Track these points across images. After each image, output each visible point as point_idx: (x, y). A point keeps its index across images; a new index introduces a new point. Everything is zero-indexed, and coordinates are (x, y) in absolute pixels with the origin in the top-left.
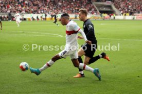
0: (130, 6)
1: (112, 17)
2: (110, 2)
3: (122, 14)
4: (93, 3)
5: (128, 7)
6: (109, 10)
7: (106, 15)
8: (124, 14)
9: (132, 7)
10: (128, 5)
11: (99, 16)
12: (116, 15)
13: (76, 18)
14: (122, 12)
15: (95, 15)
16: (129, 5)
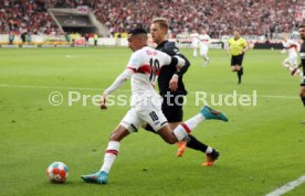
0: (129, 18)
1: (91, 41)
2: (86, 7)
3: (113, 33)
4: (49, 10)
5: (125, 18)
6: (84, 25)
7: (77, 37)
8: (117, 34)
9: (134, 19)
10: (124, 14)
11: (63, 38)
12: (99, 36)
13: (11, 42)
14: (112, 30)
15: (52, 36)
16: (128, 14)
